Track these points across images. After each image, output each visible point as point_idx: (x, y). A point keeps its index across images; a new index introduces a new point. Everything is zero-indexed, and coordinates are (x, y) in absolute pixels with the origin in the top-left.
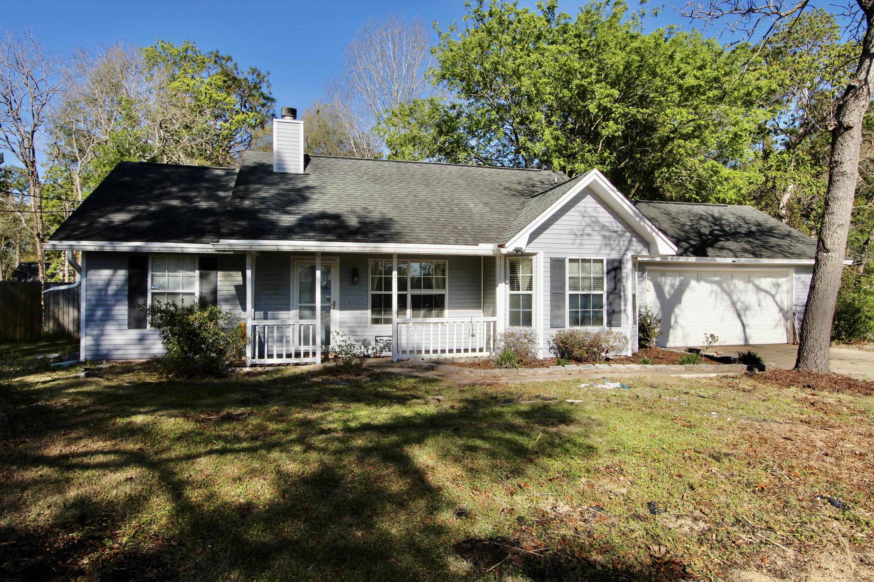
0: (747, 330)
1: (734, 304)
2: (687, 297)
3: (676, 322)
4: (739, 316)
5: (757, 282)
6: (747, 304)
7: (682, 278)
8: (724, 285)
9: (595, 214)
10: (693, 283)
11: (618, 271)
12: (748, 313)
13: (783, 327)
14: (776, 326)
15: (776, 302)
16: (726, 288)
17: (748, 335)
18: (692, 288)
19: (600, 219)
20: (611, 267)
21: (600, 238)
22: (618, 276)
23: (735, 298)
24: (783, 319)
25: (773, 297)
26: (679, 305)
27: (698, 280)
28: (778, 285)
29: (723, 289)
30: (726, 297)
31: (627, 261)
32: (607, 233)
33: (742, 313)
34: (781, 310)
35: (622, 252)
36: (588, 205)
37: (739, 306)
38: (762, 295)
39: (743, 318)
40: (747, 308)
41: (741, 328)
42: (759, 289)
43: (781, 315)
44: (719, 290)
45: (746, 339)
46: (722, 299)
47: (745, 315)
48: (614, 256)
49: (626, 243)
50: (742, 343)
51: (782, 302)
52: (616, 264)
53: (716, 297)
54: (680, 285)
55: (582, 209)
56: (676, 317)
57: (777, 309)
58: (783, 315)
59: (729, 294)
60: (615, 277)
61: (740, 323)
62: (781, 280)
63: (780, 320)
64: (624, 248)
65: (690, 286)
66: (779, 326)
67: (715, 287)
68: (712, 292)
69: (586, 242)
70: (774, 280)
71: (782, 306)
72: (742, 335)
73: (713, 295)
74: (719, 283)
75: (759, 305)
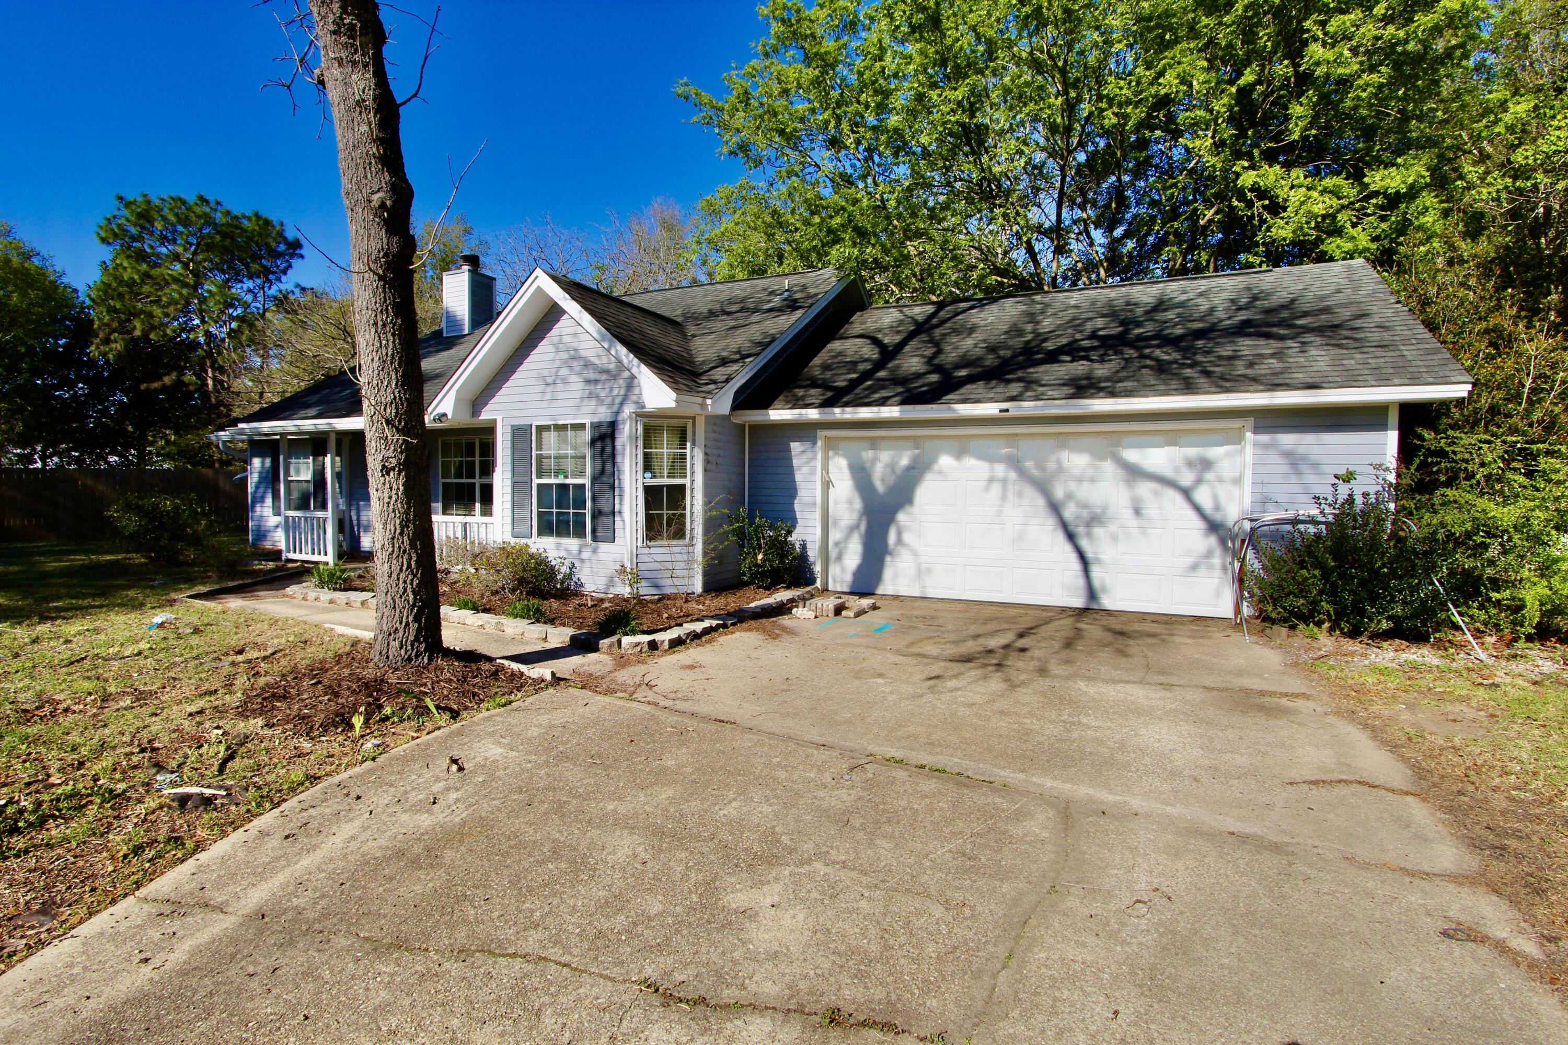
0: (1096, 573)
1: (1055, 508)
2: (925, 492)
3: (900, 541)
4: (1071, 537)
5: (1132, 455)
6: (1098, 510)
7: (917, 451)
8: (1029, 464)
9: (575, 345)
10: (945, 461)
11: (608, 441)
12: (1098, 531)
13: (1217, 573)
14: (1194, 567)
15: (1198, 509)
16: (1035, 472)
17: (1096, 583)
18: (940, 472)
19: (583, 353)
20: (597, 435)
21: (581, 386)
22: (608, 450)
23: (1059, 493)
24: (1218, 552)
25: (1186, 493)
26: (908, 508)
27: (959, 454)
28: (1206, 464)
29: (1023, 474)
30: (1030, 492)
31: (624, 422)
32: (592, 376)
33: (1081, 530)
34: (1213, 527)
35: (615, 408)
36: (565, 331)
37: (1069, 512)
38: (1145, 489)
39: (1084, 543)
40: (1095, 520)
41: (1076, 565)
42: (1134, 473)
43: (1213, 540)
44: (1013, 475)
45: (1092, 594)
46: (1020, 495)
47: (1089, 535)
48: (603, 414)
49: (622, 392)
50: (1078, 602)
51: (1217, 508)
52: (604, 430)
53: (1004, 491)
54: (910, 468)
55: (556, 340)
56: (899, 533)
57: (1200, 524)
58: (1223, 542)
59: (1043, 488)
60: (603, 451)
61: (1073, 557)
62: (1216, 452)
63: (1209, 554)
64: (618, 401)
65: (936, 467)
66: (1202, 572)
67: (1000, 469)
68: (991, 480)
69: (560, 395)
70: (1192, 452)
71: (1218, 517)
72: (1081, 582)
73: (996, 488)
74: (1014, 463)
75: (1137, 512)
